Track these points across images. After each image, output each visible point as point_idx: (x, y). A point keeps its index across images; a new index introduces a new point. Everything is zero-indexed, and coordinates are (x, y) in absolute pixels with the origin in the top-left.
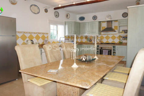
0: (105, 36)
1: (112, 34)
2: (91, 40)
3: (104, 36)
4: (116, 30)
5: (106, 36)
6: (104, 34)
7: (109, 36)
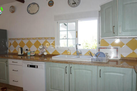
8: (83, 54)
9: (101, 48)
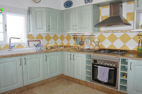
0: (107, 35)
1: (122, 31)
2: (82, 43)
3: (104, 34)
4: (130, 22)
5: (109, 34)
6: (105, 32)
7: (116, 34)
8: (16, 46)
9: (30, 41)
